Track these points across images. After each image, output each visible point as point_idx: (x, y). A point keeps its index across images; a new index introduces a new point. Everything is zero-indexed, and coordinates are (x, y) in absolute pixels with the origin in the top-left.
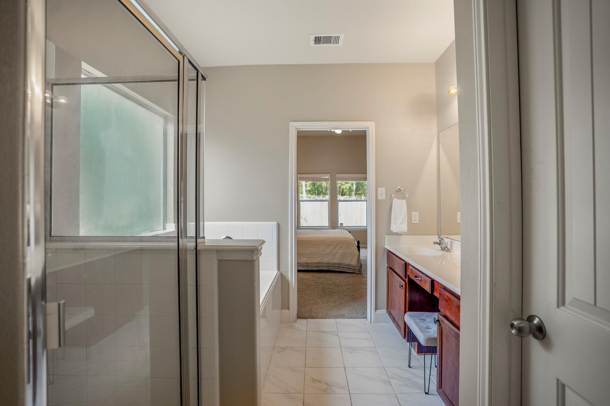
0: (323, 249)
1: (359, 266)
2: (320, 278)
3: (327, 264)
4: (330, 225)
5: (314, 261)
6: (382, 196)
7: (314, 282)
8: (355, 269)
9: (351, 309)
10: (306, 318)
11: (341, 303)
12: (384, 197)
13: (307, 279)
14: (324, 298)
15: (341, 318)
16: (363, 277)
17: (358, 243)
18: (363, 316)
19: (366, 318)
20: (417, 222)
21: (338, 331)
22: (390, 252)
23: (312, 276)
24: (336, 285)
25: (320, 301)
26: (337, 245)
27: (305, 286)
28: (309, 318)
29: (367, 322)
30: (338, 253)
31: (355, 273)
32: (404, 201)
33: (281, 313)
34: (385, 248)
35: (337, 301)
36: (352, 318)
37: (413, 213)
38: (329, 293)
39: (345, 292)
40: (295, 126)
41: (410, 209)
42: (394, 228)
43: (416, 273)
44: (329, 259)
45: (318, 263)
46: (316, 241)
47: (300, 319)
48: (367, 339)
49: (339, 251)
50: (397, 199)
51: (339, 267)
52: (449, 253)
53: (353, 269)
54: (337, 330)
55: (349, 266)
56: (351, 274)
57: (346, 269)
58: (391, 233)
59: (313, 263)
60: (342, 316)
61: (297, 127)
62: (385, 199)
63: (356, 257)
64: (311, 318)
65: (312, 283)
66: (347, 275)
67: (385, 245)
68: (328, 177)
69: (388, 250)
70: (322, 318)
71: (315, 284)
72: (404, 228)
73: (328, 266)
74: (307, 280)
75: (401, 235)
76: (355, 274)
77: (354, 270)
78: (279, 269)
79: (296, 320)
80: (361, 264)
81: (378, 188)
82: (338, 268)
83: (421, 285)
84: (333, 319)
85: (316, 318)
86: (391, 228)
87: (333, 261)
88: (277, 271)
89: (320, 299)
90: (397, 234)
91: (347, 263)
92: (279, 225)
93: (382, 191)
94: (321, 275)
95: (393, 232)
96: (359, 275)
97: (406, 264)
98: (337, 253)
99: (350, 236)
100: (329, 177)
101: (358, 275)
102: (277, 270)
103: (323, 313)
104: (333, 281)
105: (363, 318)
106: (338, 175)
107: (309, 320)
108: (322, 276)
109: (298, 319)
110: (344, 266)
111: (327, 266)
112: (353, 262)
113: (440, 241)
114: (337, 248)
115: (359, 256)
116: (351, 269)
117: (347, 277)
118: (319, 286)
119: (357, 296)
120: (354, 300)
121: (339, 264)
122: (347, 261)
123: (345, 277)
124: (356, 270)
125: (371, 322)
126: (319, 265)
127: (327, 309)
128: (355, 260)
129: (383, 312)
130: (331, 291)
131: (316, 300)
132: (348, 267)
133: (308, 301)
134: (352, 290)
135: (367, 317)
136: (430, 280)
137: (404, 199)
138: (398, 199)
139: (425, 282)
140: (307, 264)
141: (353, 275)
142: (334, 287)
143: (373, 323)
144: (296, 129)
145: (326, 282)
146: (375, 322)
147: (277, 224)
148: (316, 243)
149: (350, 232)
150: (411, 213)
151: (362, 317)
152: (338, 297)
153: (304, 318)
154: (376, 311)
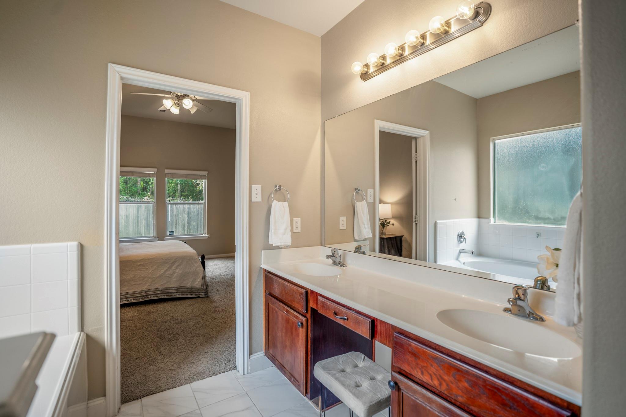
0: (154, 270)
1: (205, 287)
2: (149, 313)
3: (160, 290)
4: (155, 235)
5: (139, 289)
6: (257, 197)
7: (141, 322)
8: (199, 292)
9: (210, 359)
10: (138, 399)
11: (192, 352)
12: (259, 199)
13: (129, 318)
14: (163, 348)
15: (198, 380)
16: (212, 302)
17: (203, 257)
18: (230, 366)
19: (235, 368)
20: (299, 230)
21: (199, 409)
22: (270, 272)
23: (137, 312)
24: (176, 321)
25: (158, 355)
26: (173, 263)
27: (128, 333)
28: (144, 396)
29: (238, 374)
30: (176, 274)
31: (199, 297)
32: (286, 204)
33: (88, 407)
34: (261, 267)
35: (184, 349)
36: (214, 374)
37: (295, 219)
38: (170, 337)
39: (193, 330)
40: (120, 74)
41: (293, 213)
42: (274, 240)
43: (335, 308)
44: (162, 283)
45: (145, 291)
46: (141, 260)
47: (127, 404)
48: (248, 408)
49: (177, 271)
50: (277, 201)
51: (177, 292)
52: (344, 268)
53: (197, 292)
54: (199, 407)
55: (191, 289)
56: (194, 300)
57: (187, 294)
58: (269, 247)
59: (137, 293)
60: (200, 376)
61: (124, 75)
62: (261, 201)
63: (201, 276)
64: (148, 395)
65: (138, 324)
66: (188, 301)
67: (261, 264)
68: (153, 173)
69: (265, 270)
70: (168, 389)
71: (144, 326)
72: (287, 240)
73: (161, 294)
74: (129, 320)
75: (281, 248)
76: (199, 300)
77: (197, 294)
78: (82, 327)
79: (120, 409)
80: (207, 284)
81: (252, 186)
82: (175, 294)
83: (349, 325)
84: (187, 385)
85: (157, 393)
86: (269, 241)
87: (167, 286)
88: (79, 333)
89: (157, 352)
90: (278, 248)
91: (189, 285)
92: (82, 248)
93: (257, 189)
94: (151, 308)
95: (274, 245)
96: (206, 299)
97: (307, 292)
98: (174, 273)
99: (188, 249)
100: (155, 173)
101: (203, 299)
102: (79, 331)
103: (168, 377)
104: (172, 315)
105: (231, 370)
106: (167, 171)
107: (145, 400)
108: (152, 310)
109: (123, 405)
110: (183, 290)
111: (159, 294)
112: (197, 283)
113: (333, 254)
114: (174, 267)
115: (204, 275)
116: (194, 292)
117: (190, 305)
118: (151, 327)
119: (211, 334)
120: (209, 342)
121: (177, 288)
122: (188, 283)
123: (187, 306)
124: (201, 294)
125: (244, 375)
126: (147, 293)
127: (172, 368)
128: (199, 280)
129: (260, 355)
130: (171, 333)
131: (151, 355)
132: (189, 291)
133: (137, 360)
134: (202, 326)
135: (236, 366)
136: (370, 320)
137: (285, 201)
138: (279, 202)
139: (358, 322)
140: (127, 295)
141: (197, 300)
142: (175, 324)
143: (247, 374)
144: (122, 78)
145: (160, 318)
146: (249, 373)
147: (78, 245)
148: (142, 263)
149: (185, 243)
150: (293, 219)
151: (228, 368)
152: (186, 341)
153: (135, 400)
154: (251, 356)
